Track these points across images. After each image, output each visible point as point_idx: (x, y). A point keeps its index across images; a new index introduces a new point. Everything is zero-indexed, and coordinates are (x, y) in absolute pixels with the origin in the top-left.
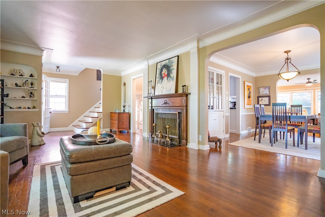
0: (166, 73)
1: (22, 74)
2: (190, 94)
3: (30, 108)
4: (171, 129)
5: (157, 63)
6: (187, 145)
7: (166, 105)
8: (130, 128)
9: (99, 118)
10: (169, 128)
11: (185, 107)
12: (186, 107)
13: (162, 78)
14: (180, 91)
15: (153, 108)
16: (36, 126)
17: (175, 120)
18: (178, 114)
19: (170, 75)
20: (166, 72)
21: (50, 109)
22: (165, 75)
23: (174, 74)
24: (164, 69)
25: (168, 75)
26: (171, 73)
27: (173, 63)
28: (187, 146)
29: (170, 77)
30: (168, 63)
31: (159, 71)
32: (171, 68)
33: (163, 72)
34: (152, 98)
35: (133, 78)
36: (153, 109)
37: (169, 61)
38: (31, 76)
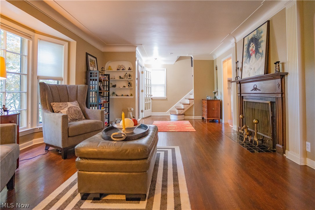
0: (254, 49)
1: (123, 68)
2: (287, 74)
3: (128, 96)
4: (260, 124)
5: (244, 38)
6: (284, 153)
7: (255, 92)
8: (221, 118)
9: (191, 105)
10: (257, 124)
11: (280, 95)
12: (282, 94)
13: (249, 56)
14: (273, 71)
15: (242, 95)
16: (129, 111)
17: (267, 112)
18: (270, 104)
19: (258, 50)
20: (254, 47)
21: (151, 96)
22: (253, 51)
23: (263, 48)
24: (252, 43)
25: (257, 51)
26: (260, 47)
27: (261, 32)
28: (284, 155)
29: (259, 53)
30: (257, 34)
31: (246, 48)
32: (260, 40)
33: (250, 48)
34: (240, 82)
35: (223, 61)
36: (242, 97)
37: (257, 31)
38: (130, 69)
